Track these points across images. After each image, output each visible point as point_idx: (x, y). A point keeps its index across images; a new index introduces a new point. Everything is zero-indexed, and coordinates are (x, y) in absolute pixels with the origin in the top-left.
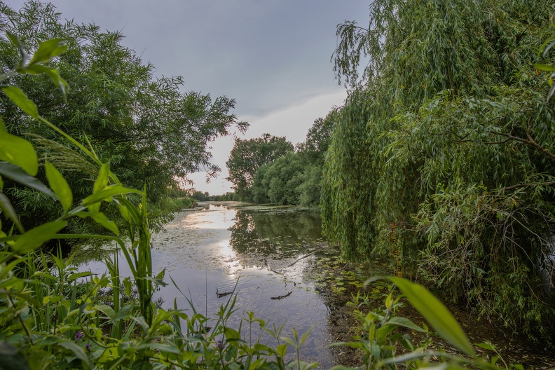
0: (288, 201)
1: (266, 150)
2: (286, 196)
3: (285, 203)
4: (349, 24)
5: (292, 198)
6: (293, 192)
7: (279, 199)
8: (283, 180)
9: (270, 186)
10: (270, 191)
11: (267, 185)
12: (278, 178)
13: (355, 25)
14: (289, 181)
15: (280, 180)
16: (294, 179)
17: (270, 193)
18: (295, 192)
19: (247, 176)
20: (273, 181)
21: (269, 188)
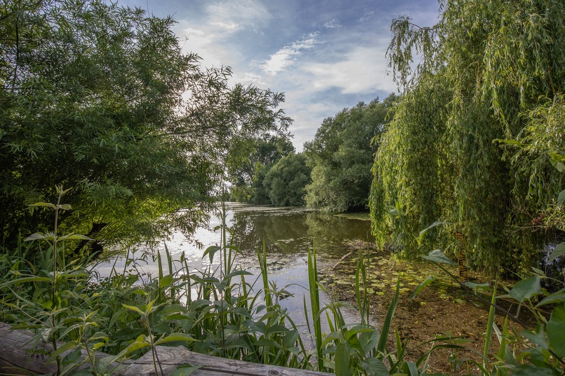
0: (290, 202)
1: (266, 150)
2: (288, 197)
3: (287, 204)
4: (403, 20)
5: (294, 199)
6: (295, 193)
7: (280, 200)
8: (285, 181)
9: (272, 186)
10: (272, 192)
11: (269, 185)
12: (279, 179)
13: (409, 21)
14: (291, 182)
15: (282, 181)
16: (296, 180)
17: (271, 194)
18: (298, 193)
19: (245, 176)
20: (275, 181)
21: (271, 189)
